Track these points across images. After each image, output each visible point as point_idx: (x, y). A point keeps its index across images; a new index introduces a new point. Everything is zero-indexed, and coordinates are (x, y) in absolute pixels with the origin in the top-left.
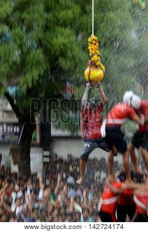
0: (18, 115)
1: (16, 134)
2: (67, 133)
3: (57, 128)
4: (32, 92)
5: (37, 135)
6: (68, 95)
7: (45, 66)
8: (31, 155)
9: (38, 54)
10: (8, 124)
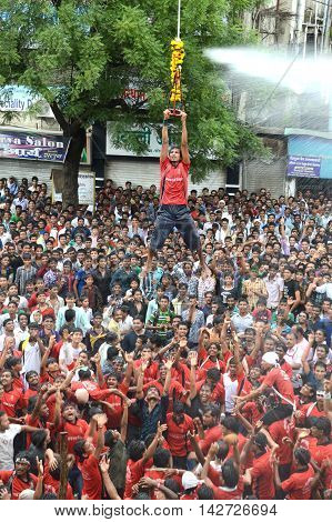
0: (63, 124)
1: (60, 151)
3: (118, 147)
4: (85, 95)
5: (87, 154)
6: (130, 102)
7: (106, 60)
8: (80, 180)
9: (96, 42)
10: (49, 137)
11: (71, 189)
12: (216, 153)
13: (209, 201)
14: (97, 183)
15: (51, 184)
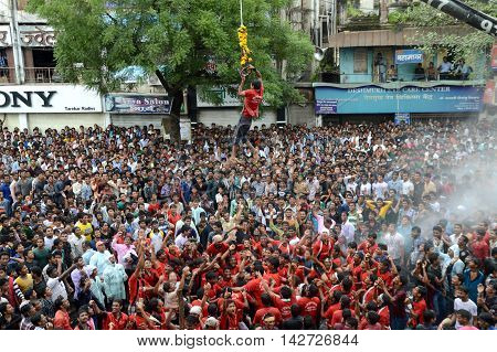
0: (168, 89)
1: (167, 106)
2: (211, 105)
4: (179, 68)
5: (185, 107)
6: (211, 72)
7: (191, 45)
8: (181, 125)
9: (184, 34)
10: (159, 98)
11: (176, 131)
12: (269, 102)
13: (266, 132)
14: (192, 125)
15: (162, 128)
